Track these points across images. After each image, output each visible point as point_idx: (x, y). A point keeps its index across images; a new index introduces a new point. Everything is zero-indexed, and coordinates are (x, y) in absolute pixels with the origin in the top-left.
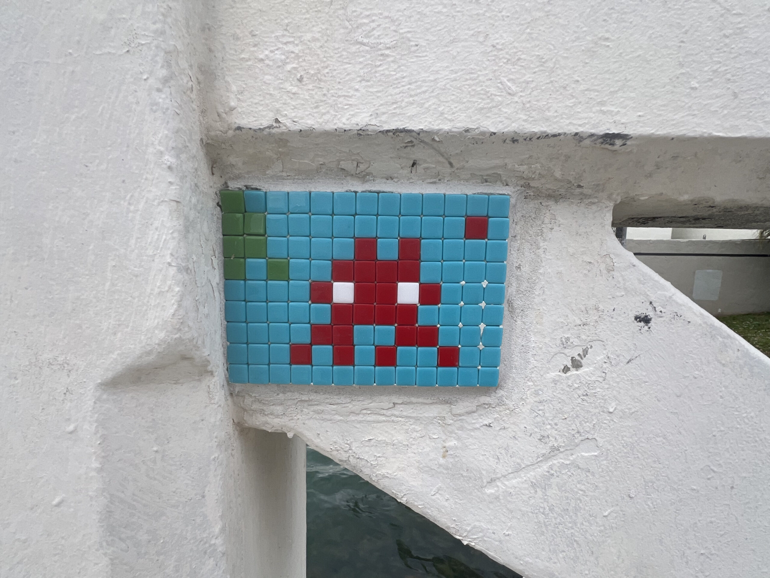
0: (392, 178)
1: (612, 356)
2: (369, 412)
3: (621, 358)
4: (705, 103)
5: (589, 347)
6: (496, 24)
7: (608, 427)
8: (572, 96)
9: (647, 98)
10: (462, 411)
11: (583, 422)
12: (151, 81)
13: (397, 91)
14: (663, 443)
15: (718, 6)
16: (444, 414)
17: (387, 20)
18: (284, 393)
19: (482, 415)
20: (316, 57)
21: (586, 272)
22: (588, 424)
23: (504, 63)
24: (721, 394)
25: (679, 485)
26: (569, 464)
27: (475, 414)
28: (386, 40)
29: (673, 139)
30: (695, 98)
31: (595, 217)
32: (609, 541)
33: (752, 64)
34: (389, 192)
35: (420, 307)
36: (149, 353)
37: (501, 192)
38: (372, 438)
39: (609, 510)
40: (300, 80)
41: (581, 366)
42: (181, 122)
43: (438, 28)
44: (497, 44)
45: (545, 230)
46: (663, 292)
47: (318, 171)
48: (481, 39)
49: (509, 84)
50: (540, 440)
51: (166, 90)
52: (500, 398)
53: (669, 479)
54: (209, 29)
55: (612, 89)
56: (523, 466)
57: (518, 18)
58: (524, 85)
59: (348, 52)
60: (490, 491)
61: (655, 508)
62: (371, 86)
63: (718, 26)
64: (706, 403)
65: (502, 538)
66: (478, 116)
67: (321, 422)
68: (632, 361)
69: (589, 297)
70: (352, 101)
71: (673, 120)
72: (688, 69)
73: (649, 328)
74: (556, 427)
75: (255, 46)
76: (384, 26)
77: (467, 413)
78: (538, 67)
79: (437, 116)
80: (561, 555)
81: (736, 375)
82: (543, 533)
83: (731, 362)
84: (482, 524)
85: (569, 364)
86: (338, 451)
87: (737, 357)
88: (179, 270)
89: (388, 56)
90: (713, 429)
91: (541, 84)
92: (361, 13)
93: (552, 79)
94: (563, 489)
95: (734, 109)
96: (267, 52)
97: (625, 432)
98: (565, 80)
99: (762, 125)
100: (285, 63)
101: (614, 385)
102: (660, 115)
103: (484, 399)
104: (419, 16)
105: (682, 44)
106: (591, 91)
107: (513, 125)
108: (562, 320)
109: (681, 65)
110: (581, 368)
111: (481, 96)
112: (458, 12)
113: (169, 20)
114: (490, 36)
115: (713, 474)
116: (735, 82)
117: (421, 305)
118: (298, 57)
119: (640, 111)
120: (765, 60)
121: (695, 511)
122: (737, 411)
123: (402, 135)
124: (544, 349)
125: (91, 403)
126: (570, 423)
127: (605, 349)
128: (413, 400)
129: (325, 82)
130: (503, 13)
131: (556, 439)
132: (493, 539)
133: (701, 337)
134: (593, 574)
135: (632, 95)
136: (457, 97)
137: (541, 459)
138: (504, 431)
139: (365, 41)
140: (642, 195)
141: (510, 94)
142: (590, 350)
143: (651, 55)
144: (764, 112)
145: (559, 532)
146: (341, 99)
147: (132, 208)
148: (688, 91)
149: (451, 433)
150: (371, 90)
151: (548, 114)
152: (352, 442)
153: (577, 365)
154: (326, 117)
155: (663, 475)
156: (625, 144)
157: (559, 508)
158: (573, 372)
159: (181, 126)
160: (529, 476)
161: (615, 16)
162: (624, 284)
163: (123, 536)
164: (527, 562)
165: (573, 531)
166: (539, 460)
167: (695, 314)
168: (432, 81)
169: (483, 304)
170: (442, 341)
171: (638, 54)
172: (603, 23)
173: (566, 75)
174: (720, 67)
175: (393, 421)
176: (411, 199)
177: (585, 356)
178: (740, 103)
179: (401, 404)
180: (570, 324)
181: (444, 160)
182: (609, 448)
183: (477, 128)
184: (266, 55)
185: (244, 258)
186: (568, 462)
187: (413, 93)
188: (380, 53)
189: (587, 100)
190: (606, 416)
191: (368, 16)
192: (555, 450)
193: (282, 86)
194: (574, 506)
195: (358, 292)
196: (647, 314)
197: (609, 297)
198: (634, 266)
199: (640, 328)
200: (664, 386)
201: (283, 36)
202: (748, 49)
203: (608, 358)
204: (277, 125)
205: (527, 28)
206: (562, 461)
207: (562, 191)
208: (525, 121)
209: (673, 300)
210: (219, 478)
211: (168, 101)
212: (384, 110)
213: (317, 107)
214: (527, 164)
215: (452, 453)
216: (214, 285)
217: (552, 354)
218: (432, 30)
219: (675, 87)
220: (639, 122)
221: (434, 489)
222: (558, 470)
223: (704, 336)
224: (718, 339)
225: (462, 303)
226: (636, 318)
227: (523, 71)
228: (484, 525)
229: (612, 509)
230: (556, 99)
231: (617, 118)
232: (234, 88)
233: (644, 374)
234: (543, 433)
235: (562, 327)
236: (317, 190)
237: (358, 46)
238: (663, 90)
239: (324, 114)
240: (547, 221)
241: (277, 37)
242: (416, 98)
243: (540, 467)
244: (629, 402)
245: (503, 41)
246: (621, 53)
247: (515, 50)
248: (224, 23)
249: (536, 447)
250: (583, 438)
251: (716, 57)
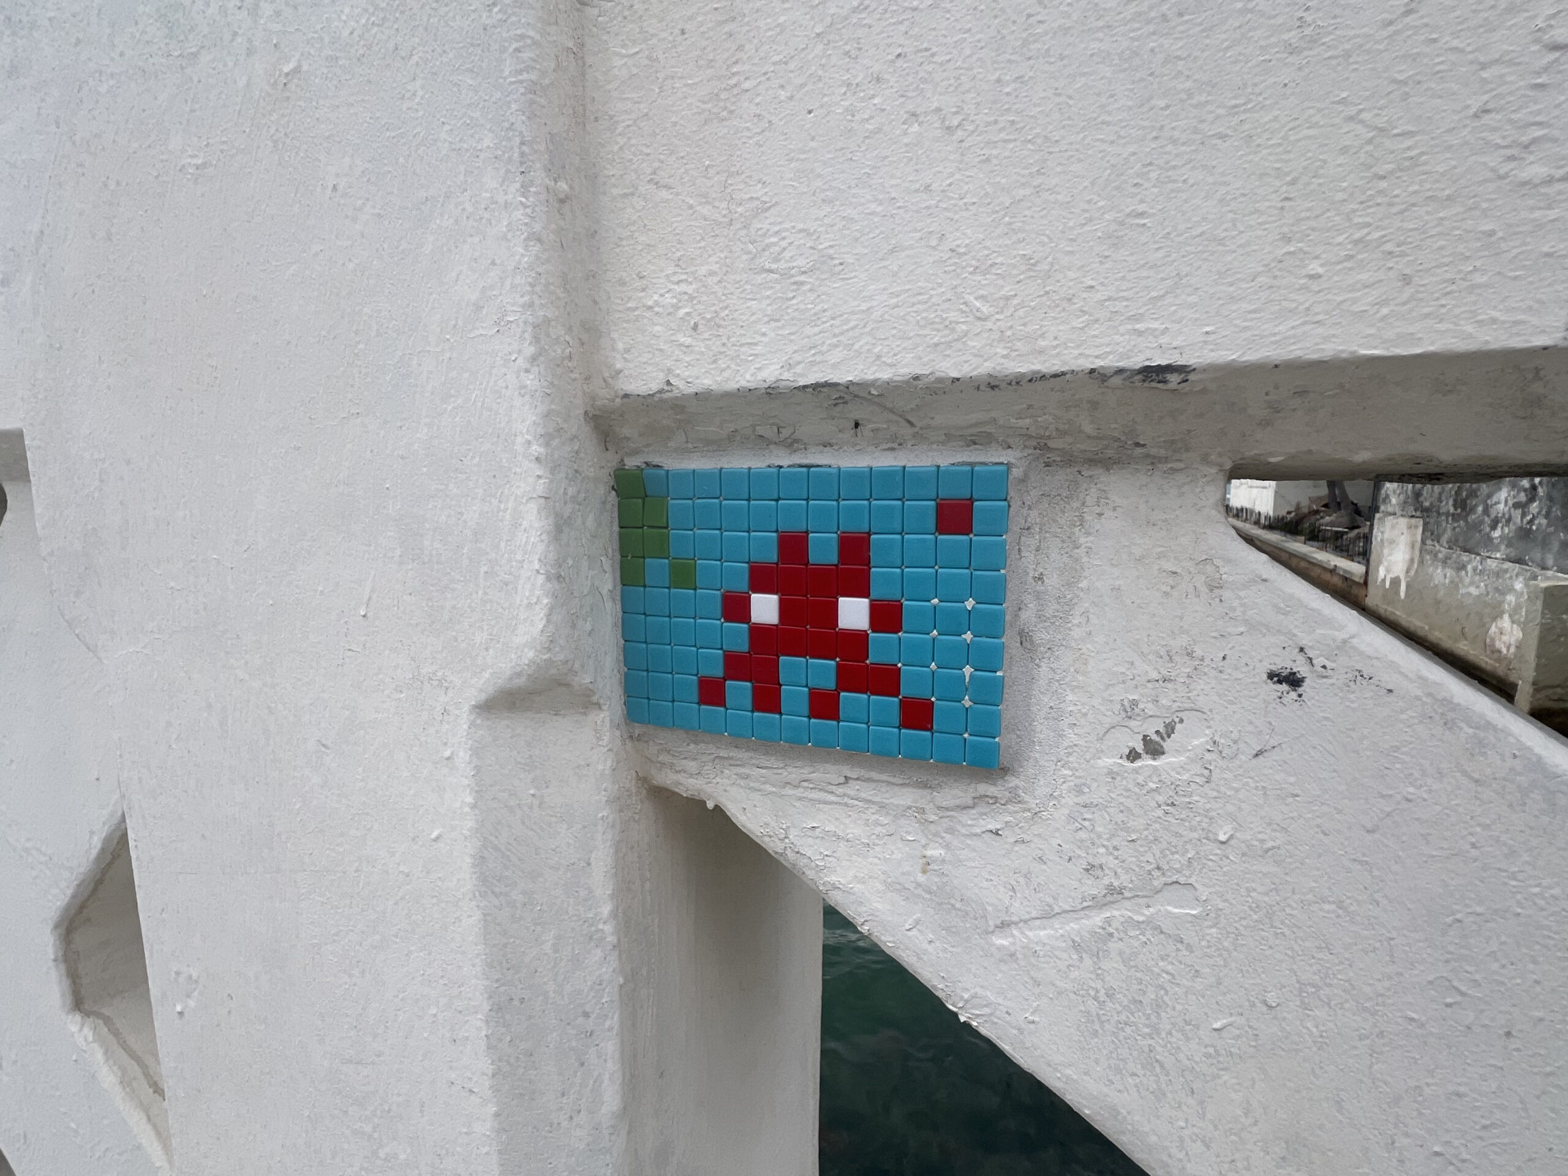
0: (831, 445)
1: (1223, 741)
2: (811, 786)
3: (1242, 745)
4: (1339, 299)
5: (1177, 720)
6: (957, 217)
7: (1218, 869)
8: (1082, 311)
9: (1221, 302)
10: (952, 803)
11: (1168, 852)
12: (520, 361)
13: (817, 330)
14: (1338, 916)
15: (1359, 127)
16: (921, 803)
17: (801, 235)
18: (696, 743)
19: (985, 814)
20: (712, 297)
21: (1165, 588)
22: (1176, 856)
23: (971, 273)
24: (1474, 840)
25: (1377, 1004)
26: (1143, 922)
27: (974, 811)
28: (801, 262)
29: (1276, 366)
30: (1319, 291)
31: (1183, 493)
32: (1226, 1078)
33: (1442, 219)
34: (825, 466)
35: (872, 635)
36: (519, 675)
37: (997, 460)
38: (815, 825)
39: (1225, 1021)
40: (695, 328)
41: (1163, 753)
42: (552, 402)
43: (871, 235)
44: (958, 246)
45: (1087, 517)
46: (1330, 632)
47: (731, 438)
48: (934, 243)
49: (978, 304)
50: (1087, 870)
51: (535, 369)
52: (1013, 790)
53: (1354, 988)
54: (594, 277)
55: (1154, 294)
56: (1057, 910)
57: (989, 204)
58: (1001, 303)
59: (753, 285)
60: (1000, 941)
61: (1321, 1036)
62: (783, 327)
63: (1361, 160)
64: (1434, 853)
65: (1024, 1026)
66: (932, 356)
67: (748, 791)
68: (1265, 754)
69: (1173, 633)
70: (759, 349)
71: (1275, 334)
72: (1300, 245)
73: (1300, 696)
74: (1116, 853)
75: (643, 290)
76: (796, 243)
77: (958, 806)
78: (1023, 273)
79: (871, 360)
80: (1130, 1080)
81: (1510, 806)
82: (1095, 1034)
83: (1495, 779)
84: (989, 994)
85: (1140, 748)
86: (770, 837)
87: (1512, 769)
88: (548, 579)
89: (802, 283)
90: (1456, 907)
91: (1030, 298)
92: (768, 230)
93: (1047, 289)
94: (1132, 963)
95: (1404, 304)
96: (656, 297)
97: (1253, 881)
98: (1070, 288)
99: (1469, 329)
100: (677, 308)
101: (1229, 793)
102: (1246, 328)
103: (984, 788)
104: (844, 223)
105: (1287, 204)
106: (1115, 300)
107: (986, 364)
108: (1124, 670)
109: (1287, 239)
110: (1163, 757)
111: (936, 326)
112: (899, 208)
113: (538, 289)
114: (948, 236)
115: (1459, 998)
116: (1403, 255)
117: (874, 631)
118: (692, 298)
119: (1208, 325)
120: (1471, 209)
121: (1416, 1063)
122: (1515, 879)
123: (825, 390)
124: (1090, 717)
125: (465, 727)
126: (1141, 849)
127: (1209, 727)
128: (874, 775)
129: (725, 327)
130: (965, 200)
131: (1116, 873)
132: (1007, 1022)
133: (1421, 722)
134: (1195, 1130)
135: (1193, 299)
136: (900, 331)
137: (1090, 903)
138: (1023, 846)
139: (774, 266)
140: (1272, 454)
141: (979, 319)
142: (1178, 726)
143: (1226, 230)
144: (1475, 303)
145: (1126, 1038)
146: (743, 349)
147: (502, 506)
148: (1302, 281)
149: (936, 835)
150: (780, 332)
151: (1043, 343)
152: (788, 827)
153: (1154, 749)
154: (726, 374)
155: (1340, 977)
156: (1187, 380)
157: (1125, 996)
158: (1147, 761)
159: (553, 407)
160: (1068, 928)
161: (1153, 175)
162: (1244, 613)
163: (497, 890)
164: (1068, 1078)
165: (1151, 1042)
166: (1085, 904)
167: (1406, 676)
168: (864, 311)
169: (968, 636)
170: (907, 689)
171: (1200, 230)
172: (1135, 190)
173: (1071, 280)
174: (1368, 234)
175: (846, 805)
176: (855, 476)
177: (1169, 736)
178: (1417, 292)
179: (857, 779)
180: (1137, 678)
181: (899, 419)
182: (1220, 907)
183: (931, 374)
184: (655, 301)
185: (644, 557)
186: (1141, 919)
187: (836, 331)
188: (792, 280)
189: (1109, 315)
190: (1212, 846)
191: (777, 233)
192: (1115, 893)
193: (673, 338)
194: (1153, 997)
195: (784, 609)
196: (1295, 670)
197: (1214, 634)
198: (1265, 580)
199: (1279, 694)
200: (1335, 808)
201: (675, 273)
202: (1430, 194)
203: (1215, 743)
204: (669, 388)
205: (1005, 216)
206: (1130, 914)
207: (1110, 453)
208: (1004, 357)
209: (1352, 647)
210: (608, 843)
211: (536, 382)
212: (799, 358)
213: (715, 362)
214: (1032, 416)
215: (936, 868)
216: (605, 592)
217: (1107, 726)
218: (862, 239)
219: (1275, 277)
220: (1205, 342)
221: (910, 921)
222: (1121, 928)
223: (1428, 721)
224: (1461, 729)
225: (935, 632)
226: (1271, 676)
227: (1001, 282)
228: (991, 997)
229: (1231, 1019)
230: (1055, 318)
231: (1164, 340)
232: (620, 346)
233: (1292, 779)
234: (1091, 860)
235: (1124, 682)
236: (731, 466)
237: (764, 276)
238: (1253, 284)
239: (723, 370)
240: (1090, 501)
241: (667, 276)
242: (841, 338)
243: (1088, 917)
244: (1260, 829)
245: (967, 241)
246: (1168, 233)
247: (986, 252)
248: (609, 267)
249: (1080, 881)
250: (1169, 880)
251: (1360, 216)
